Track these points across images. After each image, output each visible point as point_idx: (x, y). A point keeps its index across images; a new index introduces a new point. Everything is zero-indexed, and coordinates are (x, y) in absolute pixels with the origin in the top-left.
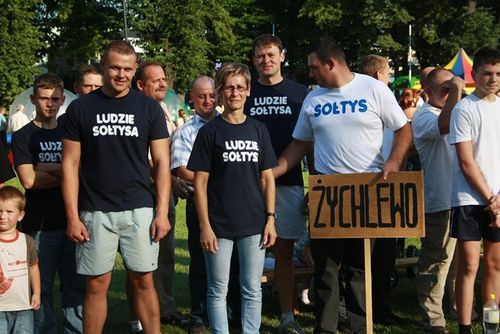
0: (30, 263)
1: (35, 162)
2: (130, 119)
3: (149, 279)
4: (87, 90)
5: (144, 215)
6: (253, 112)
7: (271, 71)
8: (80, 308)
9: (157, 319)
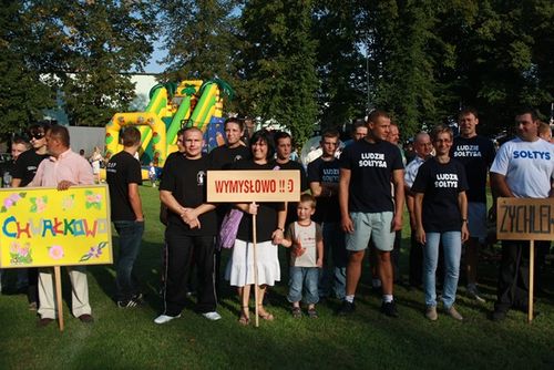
0: (317, 240)
1: (320, 181)
2: (382, 156)
3: (388, 255)
4: (358, 137)
5: (388, 216)
6: (456, 154)
7: (470, 131)
8: (344, 269)
9: (391, 280)
